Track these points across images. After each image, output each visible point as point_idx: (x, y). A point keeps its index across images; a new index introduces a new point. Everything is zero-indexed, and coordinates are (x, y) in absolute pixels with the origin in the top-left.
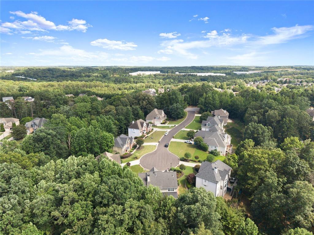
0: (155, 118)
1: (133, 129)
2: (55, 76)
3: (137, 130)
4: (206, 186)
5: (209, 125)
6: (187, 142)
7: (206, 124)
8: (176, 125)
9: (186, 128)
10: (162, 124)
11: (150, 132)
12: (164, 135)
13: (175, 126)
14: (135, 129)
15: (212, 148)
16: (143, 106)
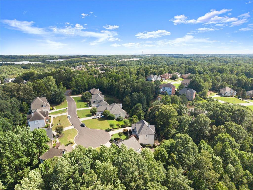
0: (42, 106)
1: (36, 121)
3: (42, 120)
4: (147, 139)
12: (68, 119)
13: (67, 109)
14: (38, 121)
15: (117, 116)
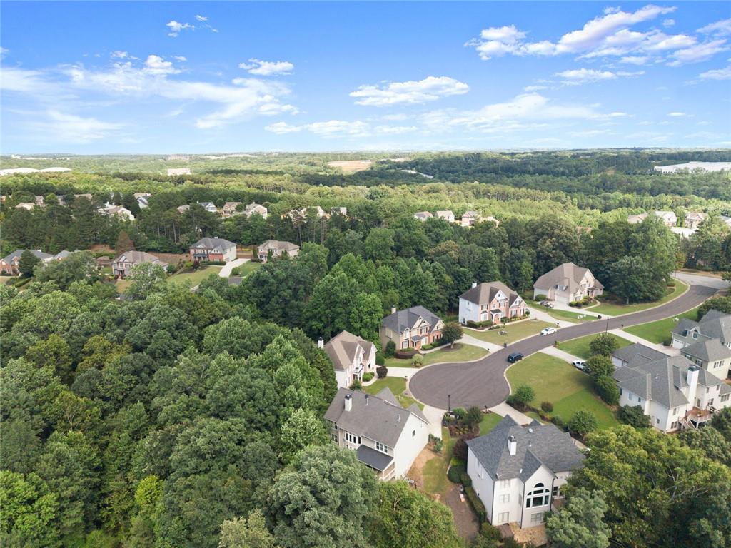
0: (556, 287)
1: (467, 302)
2: (470, 171)
5: (695, 336)
6: (577, 365)
7: (686, 331)
8: (604, 317)
9: (625, 330)
10: (571, 305)
11: (515, 317)
12: (539, 334)
13: (599, 317)
15: (630, 398)
16: (543, 252)
